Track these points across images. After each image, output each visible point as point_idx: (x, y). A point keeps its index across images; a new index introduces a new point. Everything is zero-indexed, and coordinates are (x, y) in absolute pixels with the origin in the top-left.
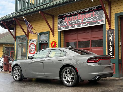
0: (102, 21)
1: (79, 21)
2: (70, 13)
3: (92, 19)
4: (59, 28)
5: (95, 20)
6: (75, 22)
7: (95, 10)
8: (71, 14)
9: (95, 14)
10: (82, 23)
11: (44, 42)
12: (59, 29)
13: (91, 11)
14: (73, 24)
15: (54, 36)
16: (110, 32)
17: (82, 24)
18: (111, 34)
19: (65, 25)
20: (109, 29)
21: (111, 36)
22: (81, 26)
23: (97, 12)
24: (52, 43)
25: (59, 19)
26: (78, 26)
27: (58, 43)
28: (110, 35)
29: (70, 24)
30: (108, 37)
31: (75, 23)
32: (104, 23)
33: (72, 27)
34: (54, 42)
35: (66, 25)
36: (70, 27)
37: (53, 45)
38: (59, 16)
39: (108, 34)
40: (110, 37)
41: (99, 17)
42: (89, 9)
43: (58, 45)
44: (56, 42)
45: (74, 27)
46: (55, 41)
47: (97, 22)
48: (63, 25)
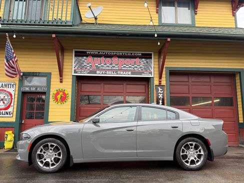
0: (151, 73)
1: (114, 67)
2: (99, 52)
3: (136, 67)
4: (75, 70)
5: (140, 69)
6: (108, 66)
7: (141, 57)
8: (100, 53)
9: (140, 63)
10: (119, 70)
11: (36, 89)
12: (75, 72)
13: (135, 57)
14: (104, 69)
15: (61, 82)
16: (159, 88)
17: (119, 72)
18: (161, 91)
19: (88, 68)
20: (158, 84)
21: (161, 93)
22: (118, 74)
23: (143, 60)
25: (75, 56)
26: (113, 73)
27: (70, 94)
28: (160, 92)
29: (98, 68)
30: (158, 94)
31: (107, 68)
32: (153, 76)
33: (103, 74)
34: (61, 92)
35: (91, 68)
36: (98, 72)
37: (59, 97)
38: (76, 52)
39: (157, 90)
40: (160, 94)
41: (146, 67)
42: (131, 54)
43: (70, 97)
44: (66, 92)
45: (105, 74)
46: (64, 90)
47: (143, 73)
48: (83, 67)
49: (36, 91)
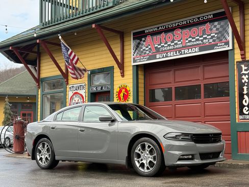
0: (227, 43)
1: (176, 44)
2: (158, 28)
3: (205, 38)
4: (134, 59)
5: (211, 41)
6: (169, 45)
7: (211, 21)
8: (160, 28)
9: (211, 30)
10: (183, 47)
11: (102, 88)
12: (135, 61)
13: (203, 23)
14: (165, 50)
15: (123, 76)
16: (243, 66)
17: (183, 51)
18: (245, 70)
19: (147, 52)
20: (241, 60)
21: (245, 74)
22: (181, 54)
23: (216, 23)
24: (120, 92)
25: (134, 39)
26: (176, 53)
27: (132, 90)
28: (244, 72)
29: (158, 50)
30: (240, 76)
31: (168, 48)
32: (231, 48)
33: (163, 57)
34: (123, 88)
35: (150, 52)
36: (158, 56)
37: (122, 95)
38: (134, 34)
39: (240, 69)
40: (243, 77)
41: (220, 35)
42: (199, 18)
43: (132, 94)
44: (128, 89)
45: (166, 57)
46: (126, 86)
47: (216, 45)
48: (142, 52)
49: (102, 91)
